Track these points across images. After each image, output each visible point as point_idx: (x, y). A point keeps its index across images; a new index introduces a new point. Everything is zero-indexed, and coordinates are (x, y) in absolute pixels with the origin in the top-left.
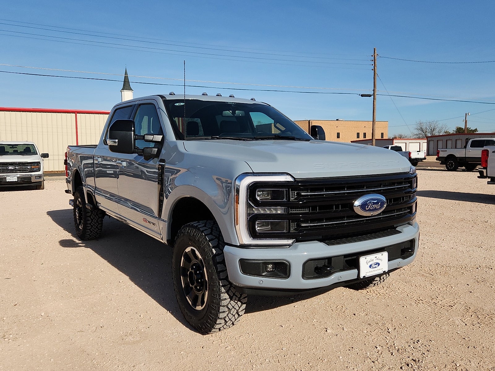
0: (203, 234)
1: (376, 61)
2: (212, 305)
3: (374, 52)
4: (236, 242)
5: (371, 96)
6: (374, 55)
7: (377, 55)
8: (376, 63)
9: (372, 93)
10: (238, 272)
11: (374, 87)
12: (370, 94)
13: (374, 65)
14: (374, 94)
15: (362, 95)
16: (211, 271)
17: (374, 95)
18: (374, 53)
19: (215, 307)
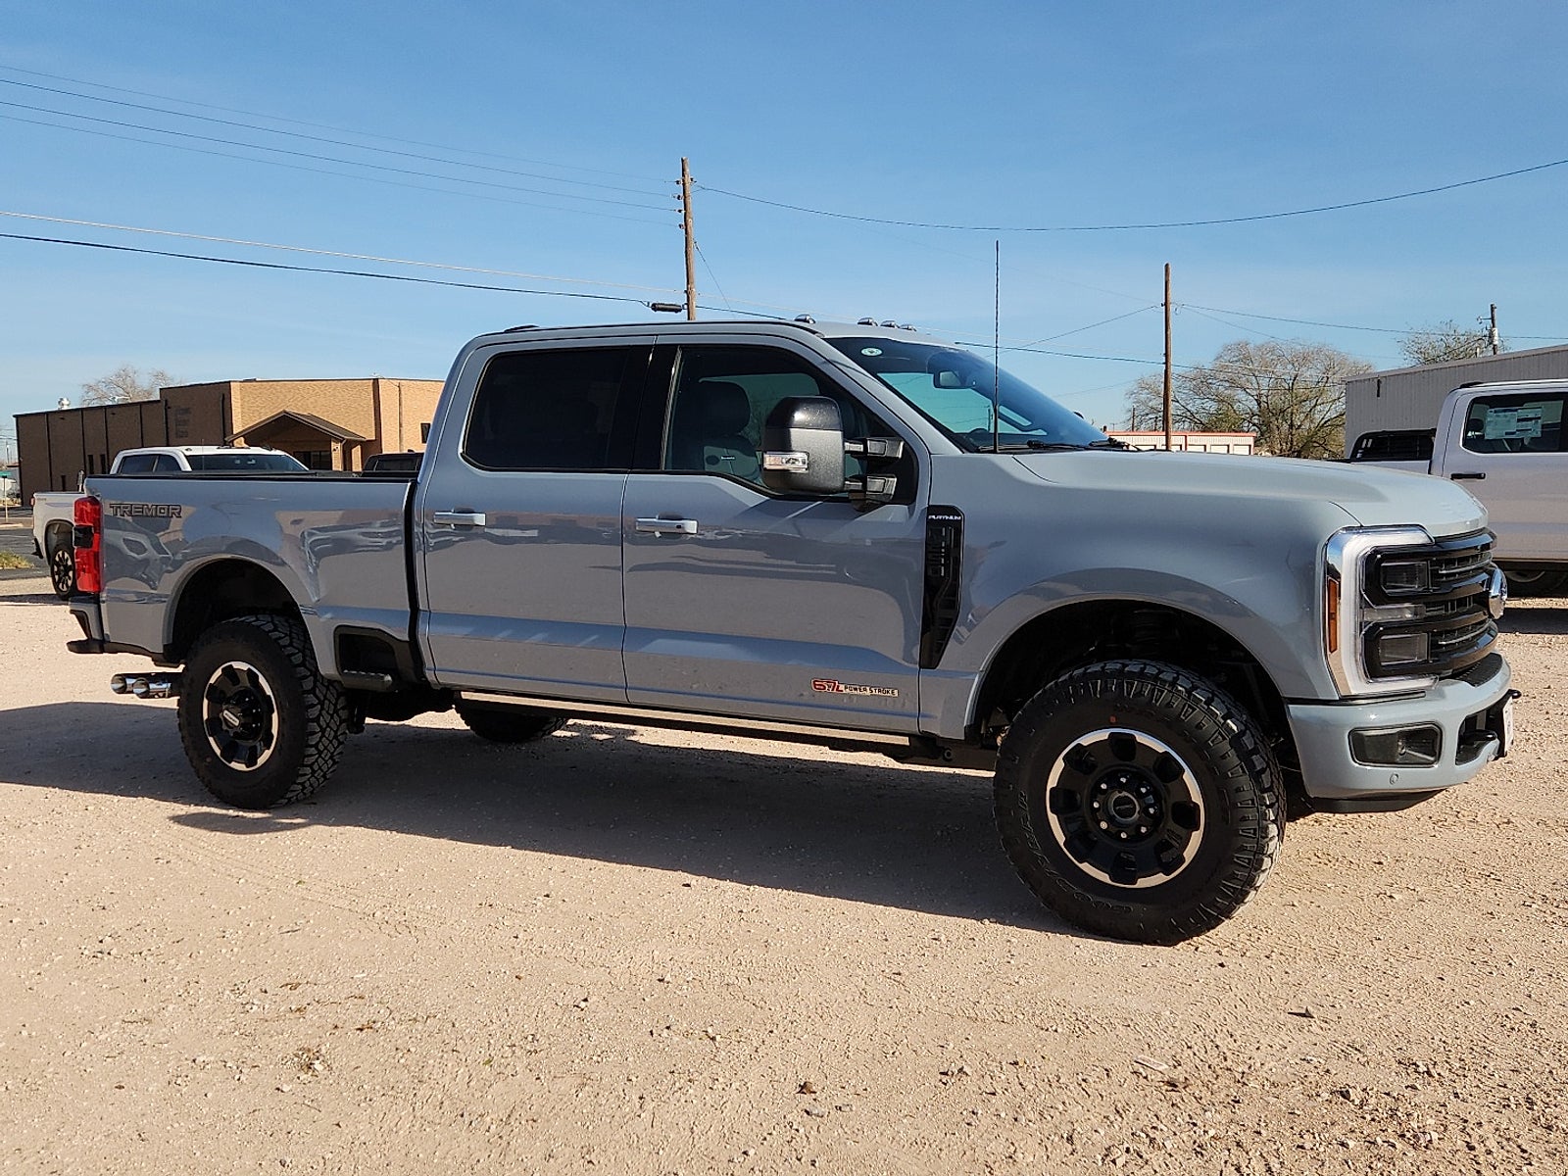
0: (1180, 688)
1: (690, 201)
2: (1238, 858)
3: (683, 170)
4: (1331, 692)
5: (680, 310)
6: (684, 181)
7: (692, 179)
8: (690, 206)
9: (682, 300)
10: (1348, 761)
11: (688, 283)
12: (678, 304)
13: (683, 212)
14: (687, 304)
15: (654, 305)
16: (1232, 774)
17: (688, 309)
18: (683, 175)
19: (1247, 861)
